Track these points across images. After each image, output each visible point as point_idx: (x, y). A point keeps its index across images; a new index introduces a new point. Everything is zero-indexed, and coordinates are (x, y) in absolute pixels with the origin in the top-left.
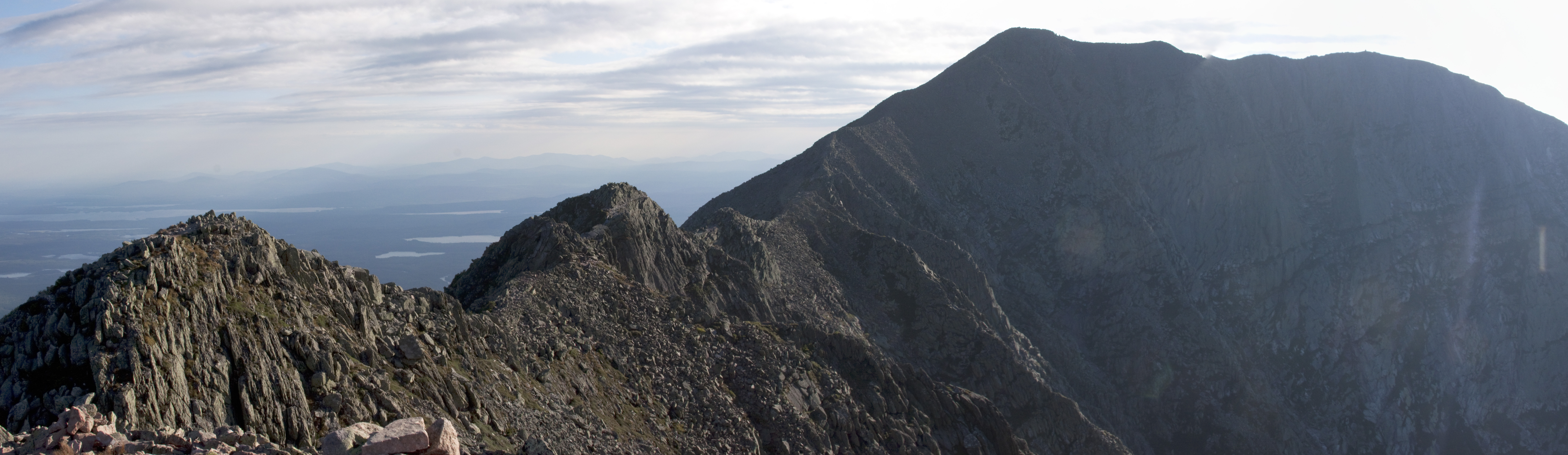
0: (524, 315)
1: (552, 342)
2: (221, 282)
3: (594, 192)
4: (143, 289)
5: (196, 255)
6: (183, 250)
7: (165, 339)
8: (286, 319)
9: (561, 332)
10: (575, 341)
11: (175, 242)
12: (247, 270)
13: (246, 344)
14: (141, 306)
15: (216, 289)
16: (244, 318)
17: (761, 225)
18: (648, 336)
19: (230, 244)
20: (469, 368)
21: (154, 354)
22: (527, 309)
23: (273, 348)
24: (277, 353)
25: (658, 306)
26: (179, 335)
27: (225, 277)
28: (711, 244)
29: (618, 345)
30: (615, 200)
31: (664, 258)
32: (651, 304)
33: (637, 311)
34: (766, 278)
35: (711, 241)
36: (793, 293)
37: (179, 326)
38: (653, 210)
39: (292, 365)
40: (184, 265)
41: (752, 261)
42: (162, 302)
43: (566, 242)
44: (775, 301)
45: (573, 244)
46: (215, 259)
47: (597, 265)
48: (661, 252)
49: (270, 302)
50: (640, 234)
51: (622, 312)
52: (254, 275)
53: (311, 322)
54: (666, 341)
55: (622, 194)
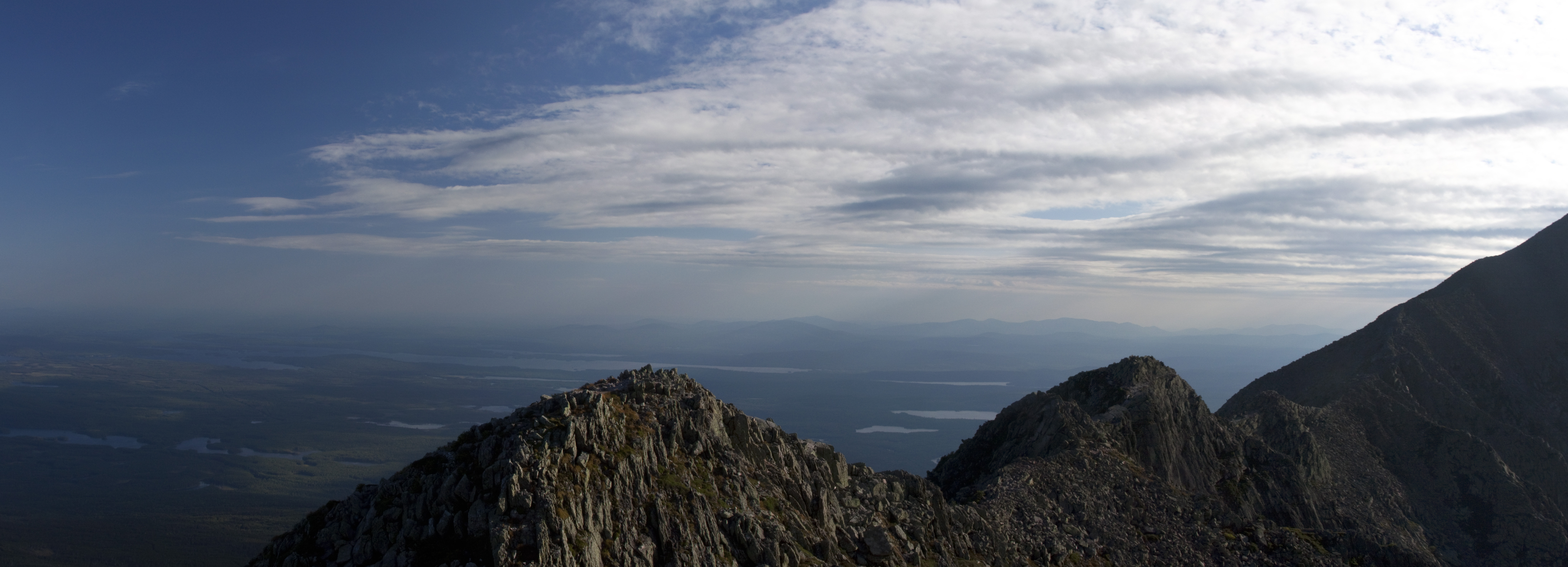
0: (1018, 508)
1: (1049, 543)
2: (653, 450)
3: (1113, 367)
4: (559, 452)
5: (625, 417)
6: (611, 409)
7: (581, 513)
8: (727, 498)
9: (1060, 531)
10: (1077, 543)
11: (601, 399)
12: (684, 438)
13: (677, 525)
14: (556, 472)
15: (646, 457)
16: (677, 494)
17: (1310, 413)
18: (1167, 541)
19: (667, 405)
21: (566, 529)
22: (1022, 502)
23: (708, 532)
24: (713, 538)
25: (1180, 506)
26: (598, 509)
27: (658, 445)
28: (1250, 433)
29: (1130, 551)
30: (1138, 377)
31: (1193, 448)
32: (1172, 503)
33: (1155, 511)
34: (1313, 476)
35: (1250, 430)
36: (1345, 496)
37: (599, 499)
38: (1182, 390)
39: (731, 554)
40: (610, 426)
41: (1298, 454)
42: (581, 469)
43: (1073, 425)
44: (1323, 503)
45: (1082, 427)
46: (647, 421)
47: (1110, 453)
48: (1190, 441)
49: (710, 477)
50: (1165, 418)
51: (1137, 512)
52: (692, 443)
53: (757, 504)
54: (1188, 548)
55: (1146, 370)
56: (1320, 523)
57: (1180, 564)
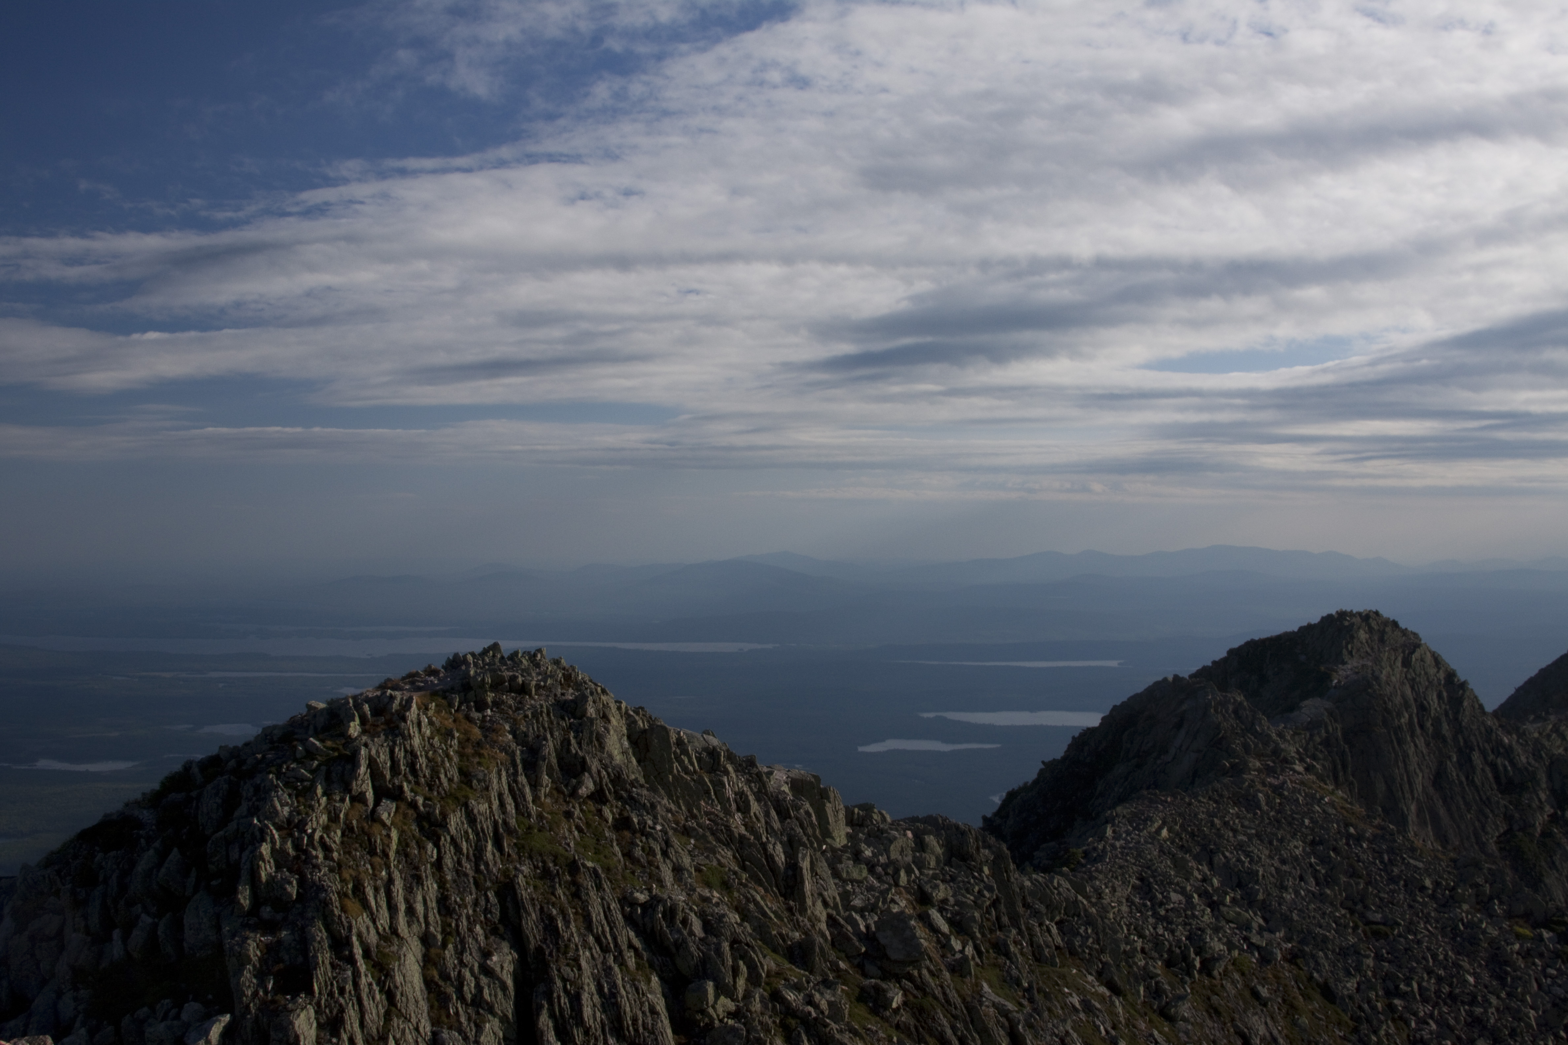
0: (1142, 880)
1: (1196, 938)
2: (507, 792)
3: (1309, 630)
4: (342, 800)
5: (457, 735)
6: (431, 723)
7: (384, 905)
8: (638, 871)
9: (1217, 919)
10: (1246, 939)
11: (414, 706)
12: (561, 769)
13: (552, 919)
14: (337, 835)
15: (496, 804)
16: (551, 865)
18: (1406, 938)
19: (529, 713)
20: (1018, 983)
21: (360, 936)
22: (1148, 868)
23: (607, 929)
24: (615, 939)
25: (1429, 876)
26: (415, 897)
27: (516, 781)
28: (1559, 747)
29: (1339, 954)
30: (1352, 648)
31: (1454, 775)
32: (1415, 872)
33: (1384, 885)
35: (1559, 742)
37: (415, 879)
38: (1432, 671)
39: (647, 965)
40: (431, 753)
42: (381, 828)
43: (1237, 734)
45: (1253, 738)
46: (495, 742)
47: (1302, 783)
48: (1448, 763)
49: (607, 835)
50: (1403, 720)
51: (1351, 885)
52: (575, 778)
53: (690, 877)
54: (1444, 950)
55: (1367, 636)
57: (1430, 978)
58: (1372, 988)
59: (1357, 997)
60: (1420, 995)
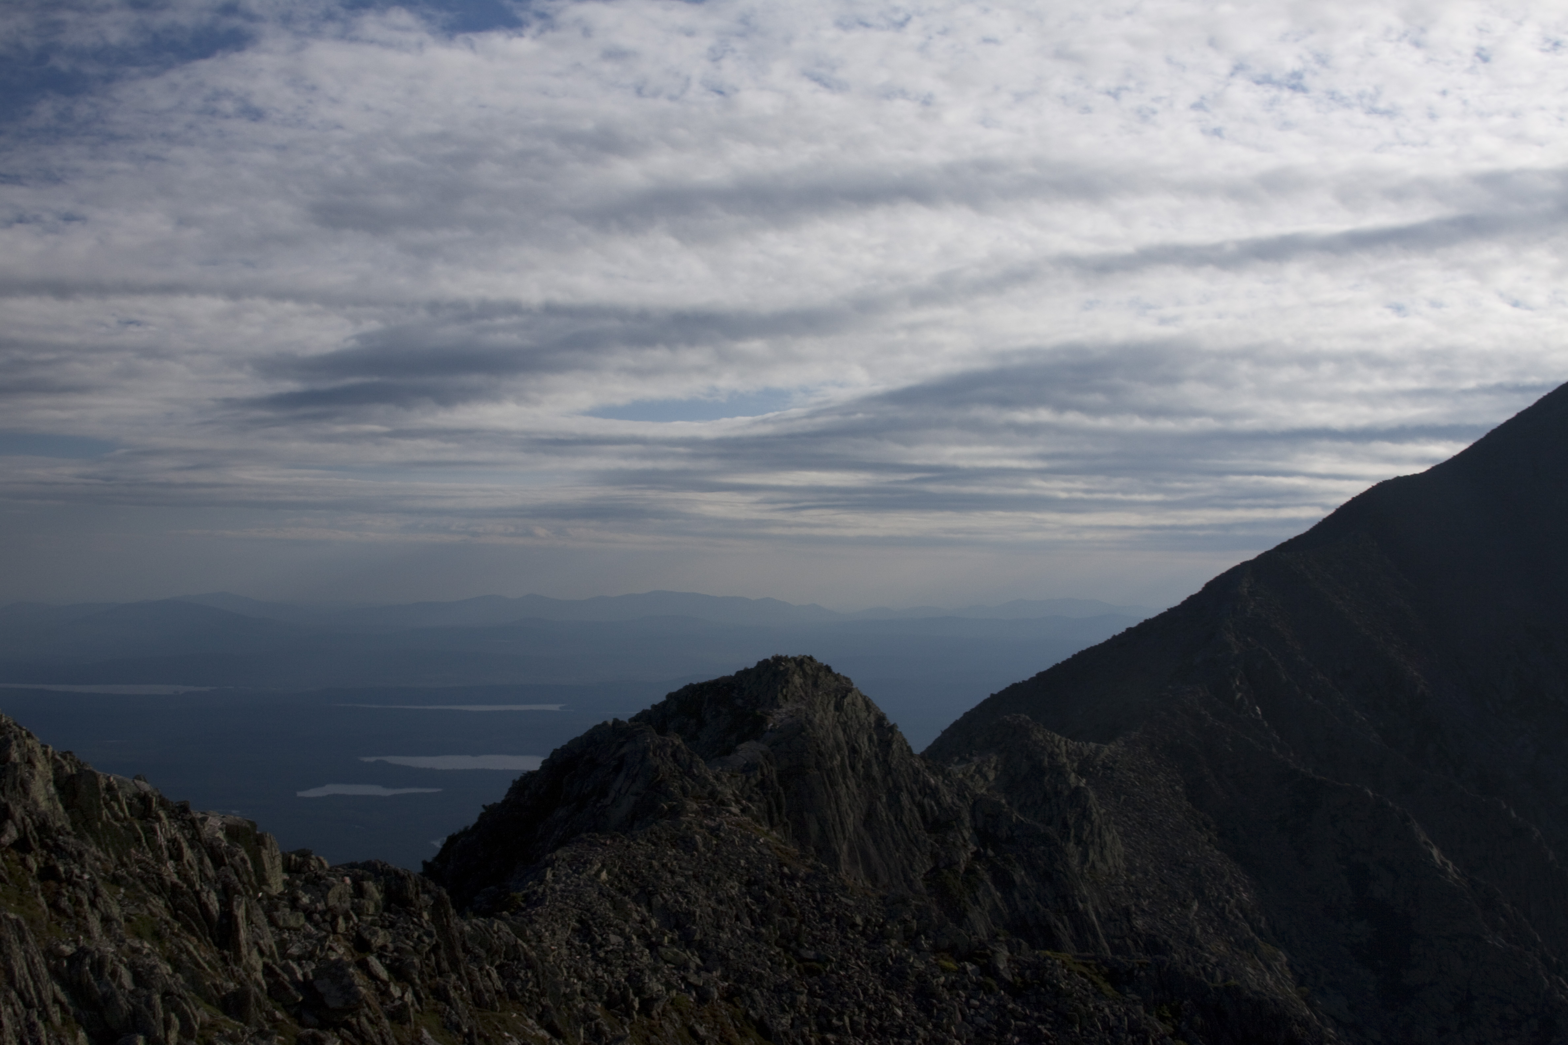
0: (581, 922)
1: (635, 980)
3: (744, 674)
8: (64, 923)
9: (655, 960)
10: (684, 979)
17: (1086, 752)
18: (838, 974)
20: (458, 1028)
22: (588, 910)
25: (860, 913)
28: (981, 788)
29: (774, 991)
30: (787, 692)
31: (884, 815)
32: (846, 910)
33: (817, 923)
34: (1093, 862)
35: (982, 782)
36: (1149, 897)
38: (863, 715)
41: (1065, 825)
43: (675, 776)
44: (1111, 910)
45: (690, 780)
47: (738, 825)
48: (878, 803)
50: (835, 762)
51: (785, 924)
54: (874, 984)
55: (802, 680)
56: (1106, 945)
57: (861, 1012)
58: (806, 1023)
59: (792, 1033)
60: (851, 1029)
